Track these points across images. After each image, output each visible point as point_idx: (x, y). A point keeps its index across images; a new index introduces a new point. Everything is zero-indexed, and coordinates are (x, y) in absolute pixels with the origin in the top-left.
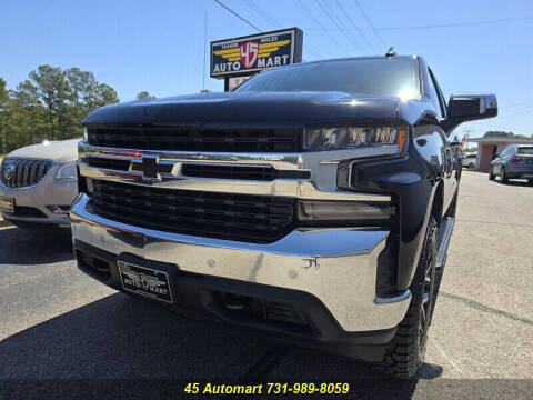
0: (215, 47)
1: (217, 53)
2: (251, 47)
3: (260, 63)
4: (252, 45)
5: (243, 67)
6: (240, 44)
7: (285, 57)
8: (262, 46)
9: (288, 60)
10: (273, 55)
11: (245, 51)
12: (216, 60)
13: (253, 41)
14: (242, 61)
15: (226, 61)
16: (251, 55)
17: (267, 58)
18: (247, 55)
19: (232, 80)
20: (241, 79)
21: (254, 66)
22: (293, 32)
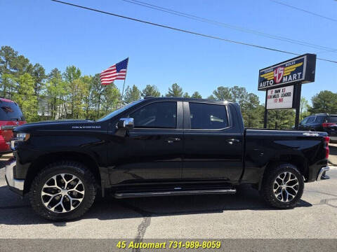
0: (261, 73)
1: (262, 76)
2: (280, 70)
3: (285, 79)
4: (281, 69)
5: (275, 83)
7: (299, 74)
8: (286, 69)
9: (301, 75)
10: (292, 73)
11: (276, 73)
12: (262, 80)
13: (281, 66)
14: (274, 80)
15: (266, 80)
16: (280, 75)
17: (288, 76)
18: (277, 75)
19: (269, 91)
20: (274, 90)
21: (281, 81)
22: (305, 57)
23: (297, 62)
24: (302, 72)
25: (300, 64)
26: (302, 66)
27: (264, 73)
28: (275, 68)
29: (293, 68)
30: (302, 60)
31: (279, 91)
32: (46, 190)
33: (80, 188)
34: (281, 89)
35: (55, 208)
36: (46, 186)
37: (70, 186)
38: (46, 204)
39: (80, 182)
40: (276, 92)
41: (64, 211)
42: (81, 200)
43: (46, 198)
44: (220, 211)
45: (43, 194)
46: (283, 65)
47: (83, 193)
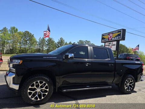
0: (103, 35)
1: (103, 37)
2: (111, 35)
3: (113, 39)
4: (111, 34)
6: (108, 34)
7: (119, 37)
8: (113, 34)
9: (120, 37)
10: (116, 36)
12: (103, 38)
14: (108, 39)
15: (105, 38)
16: (111, 37)
17: (114, 37)
18: (110, 37)
19: (106, 43)
20: (108, 43)
21: (111, 39)
22: (122, 30)
23: (118, 32)
24: (120, 36)
25: (120, 33)
26: (121, 34)
27: (104, 36)
28: (109, 34)
29: (117, 34)
30: (120, 31)
31: (110, 43)
32: (30, 89)
33: (46, 88)
34: (111, 42)
35: (34, 98)
36: (30, 87)
37: (42, 87)
38: (30, 96)
39: (47, 85)
40: (109, 44)
41: (39, 99)
42: (47, 94)
43: (30, 93)
44: (105, 96)
45: (29, 91)
46: (112, 33)
47: (48, 90)
